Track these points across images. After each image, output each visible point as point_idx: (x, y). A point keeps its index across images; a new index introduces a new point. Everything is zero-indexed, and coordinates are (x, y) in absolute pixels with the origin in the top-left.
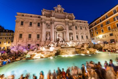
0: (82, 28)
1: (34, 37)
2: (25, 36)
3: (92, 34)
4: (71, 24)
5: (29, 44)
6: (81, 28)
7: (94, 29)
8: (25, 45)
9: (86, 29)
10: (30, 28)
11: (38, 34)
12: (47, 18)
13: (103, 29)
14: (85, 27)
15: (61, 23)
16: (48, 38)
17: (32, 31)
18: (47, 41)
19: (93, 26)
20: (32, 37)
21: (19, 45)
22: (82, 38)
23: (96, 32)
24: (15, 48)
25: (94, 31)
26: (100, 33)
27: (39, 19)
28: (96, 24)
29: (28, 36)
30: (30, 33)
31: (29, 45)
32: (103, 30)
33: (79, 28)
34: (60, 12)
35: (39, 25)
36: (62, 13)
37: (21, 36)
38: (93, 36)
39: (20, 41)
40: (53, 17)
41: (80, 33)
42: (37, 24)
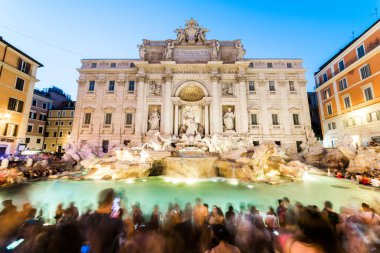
0: (276, 86)
1: (119, 120)
2: (98, 119)
3: (329, 107)
4: (231, 76)
5: (106, 139)
6: (272, 88)
7: (335, 87)
8: (96, 142)
9: (292, 89)
10: (110, 96)
11: (129, 112)
12: (153, 65)
13: (370, 85)
14: (291, 83)
15: (195, 76)
16: (154, 123)
19: (330, 77)
20: (114, 120)
21: (84, 142)
22: (275, 122)
23: (344, 97)
24: (74, 149)
25: (336, 93)
26: (357, 100)
27: (131, 69)
28: (342, 68)
29: (103, 120)
30: (109, 112)
31: (105, 143)
33: (262, 90)
34: (193, 42)
35: (131, 88)
36: (199, 43)
37: (88, 117)
38: (330, 113)
39: (87, 131)
41: (265, 109)
42: (127, 85)
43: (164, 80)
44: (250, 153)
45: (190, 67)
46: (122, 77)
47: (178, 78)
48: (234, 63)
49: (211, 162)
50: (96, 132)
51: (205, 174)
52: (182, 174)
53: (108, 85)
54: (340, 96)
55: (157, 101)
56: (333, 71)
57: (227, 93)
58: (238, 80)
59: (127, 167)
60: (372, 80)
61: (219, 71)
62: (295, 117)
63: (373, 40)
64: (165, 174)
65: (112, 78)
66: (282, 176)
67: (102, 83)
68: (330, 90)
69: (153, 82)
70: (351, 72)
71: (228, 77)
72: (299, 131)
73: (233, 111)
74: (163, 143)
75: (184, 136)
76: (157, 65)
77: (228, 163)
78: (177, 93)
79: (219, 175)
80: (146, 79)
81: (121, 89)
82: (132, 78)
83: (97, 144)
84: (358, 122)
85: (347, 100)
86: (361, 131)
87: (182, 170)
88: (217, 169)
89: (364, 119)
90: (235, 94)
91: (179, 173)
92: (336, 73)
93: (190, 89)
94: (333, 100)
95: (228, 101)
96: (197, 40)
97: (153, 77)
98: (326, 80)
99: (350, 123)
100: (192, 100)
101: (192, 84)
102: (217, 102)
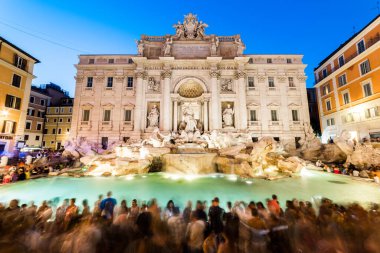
0: (276, 82)
1: (118, 117)
2: (97, 116)
3: (328, 103)
4: (231, 73)
5: (105, 136)
6: (271, 84)
7: (335, 83)
8: (95, 138)
9: (291, 85)
10: (108, 93)
11: (127, 108)
12: (152, 61)
13: (369, 81)
14: (290, 79)
15: (194, 73)
16: (153, 120)
17: (113, 103)
19: (330, 72)
20: (113, 117)
21: (83, 139)
22: (274, 118)
23: (343, 93)
24: (74, 146)
25: (336, 90)
26: (356, 96)
27: (129, 65)
28: (342, 63)
29: (102, 117)
30: (107, 108)
31: (105, 140)
32: (367, 88)
33: (261, 85)
34: (192, 37)
35: (130, 84)
36: (198, 38)
37: (87, 114)
38: (329, 109)
39: (85, 128)
40: (168, 55)
41: (264, 104)
42: (126, 82)
43: (163, 76)
44: (249, 149)
45: (190, 63)
46: (120, 73)
47: (176, 74)
48: (233, 58)
49: (210, 158)
51: (204, 170)
52: (181, 170)
53: (106, 81)
54: (339, 91)
55: (156, 98)
56: (333, 66)
57: (226, 89)
58: (237, 76)
59: (127, 163)
60: (371, 76)
61: (219, 67)
62: (294, 113)
63: (373, 36)
64: (164, 170)
65: (110, 74)
66: (280, 171)
67: (100, 79)
68: (329, 85)
69: (152, 79)
70: (351, 68)
71: (227, 73)
72: (297, 127)
73: (232, 107)
74: (162, 140)
75: (183, 133)
76: (156, 61)
77: (227, 160)
78: (176, 89)
79: (218, 171)
80: (144, 75)
81: (120, 86)
82: (131, 74)
83: (96, 141)
84: (357, 118)
85: (346, 96)
86: (359, 127)
87: (181, 167)
88: (216, 165)
89: (363, 115)
90: (235, 89)
91: (178, 169)
92: (336, 68)
93: (189, 84)
94: (332, 96)
95: (227, 97)
96: (196, 36)
97: (151, 73)
98: (325, 76)
99: (349, 119)
100: (191, 97)
101: (191, 80)
102: (216, 99)
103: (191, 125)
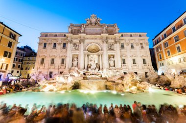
0: (134, 45)
1: (58, 62)
2: (48, 61)
3: (160, 55)
4: (113, 41)
5: (51, 71)
6: (132, 47)
7: (163, 46)
8: (46, 72)
9: (142, 47)
10: (54, 50)
11: (63, 58)
12: (75, 36)
13: (179, 45)
14: (141, 44)
15: (95, 41)
16: (75, 63)
17: (56, 55)
18: (73, 67)
19: (160, 41)
20: (55, 62)
21: (40, 72)
22: (134, 63)
23: (167, 50)
24: (36, 76)
25: (163, 49)
26: (174, 52)
27: (64, 37)
28: (165, 37)
29: (50, 62)
30: (53, 58)
31: (51, 73)
32: (179, 48)
33: (127, 47)
34: (94, 25)
35: (64, 46)
36: (97, 25)
37: (43, 60)
38: (161, 58)
39: (42, 67)
40: (83, 33)
41: (129, 56)
42: (62, 45)
43: (80, 42)
44: (122, 78)
45: (93, 36)
46: (60, 41)
47: (87, 41)
48: (114, 34)
49: (103, 83)
50: (46, 67)
51: (100, 89)
53: (53, 45)
54: (165, 50)
55: (77, 53)
56: (161, 38)
57: (110, 49)
58: (116, 42)
59: (62, 85)
60: (180, 43)
61: (107, 38)
62: (144, 60)
63: (179, 24)
64: (80, 89)
65: (55, 42)
66: (138, 89)
67: (50, 44)
68: (160, 47)
69: (75, 44)
70: (170, 39)
71: (111, 41)
72: (146, 67)
73: (114, 57)
74: (79, 73)
75: (90, 70)
76: (77, 36)
77: (112, 83)
78: (86, 49)
79: (107, 89)
80: (71, 42)
81: (59, 47)
82: (65, 42)
83: (46, 74)
84: (175, 63)
85: (169, 52)
86: (176, 67)
87: (88, 87)
88: (106, 86)
89: (177, 61)
90: (115, 49)
91: (87, 88)
92: (163, 39)
93: (93, 46)
94: (162, 52)
95: (111, 53)
96: (96, 24)
97: (74, 41)
98: (158, 43)
99: (171, 63)
100: (93, 52)
101: (94, 44)
102: (106, 53)
103: (94, 66)
